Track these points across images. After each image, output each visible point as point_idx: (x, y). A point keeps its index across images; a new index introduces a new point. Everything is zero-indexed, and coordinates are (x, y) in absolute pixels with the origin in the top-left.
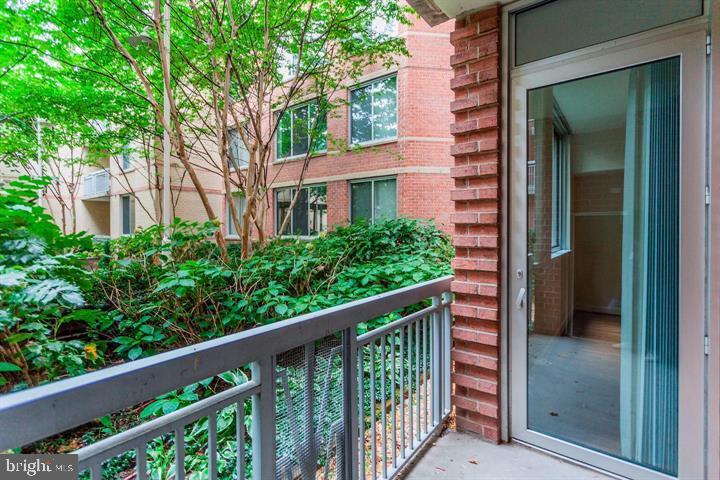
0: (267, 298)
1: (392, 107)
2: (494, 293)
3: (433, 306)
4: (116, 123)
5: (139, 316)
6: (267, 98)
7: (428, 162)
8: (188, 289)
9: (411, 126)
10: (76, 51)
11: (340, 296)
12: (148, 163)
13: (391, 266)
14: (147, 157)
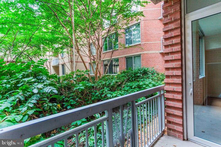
0: (104, 92)
1: (138, 34)
2: (181, 90)
3: (158, 95)
4: (60, 44)
5: (70, 97)
6: (100, 34)
7: (151, 49)
8: (82, 89)
9: (145, 39)
10: (50, 26)
11: (126, 92)
12: (69, 55)
13: (142, 82)
14: (68, 53)
